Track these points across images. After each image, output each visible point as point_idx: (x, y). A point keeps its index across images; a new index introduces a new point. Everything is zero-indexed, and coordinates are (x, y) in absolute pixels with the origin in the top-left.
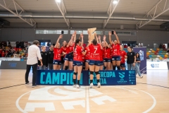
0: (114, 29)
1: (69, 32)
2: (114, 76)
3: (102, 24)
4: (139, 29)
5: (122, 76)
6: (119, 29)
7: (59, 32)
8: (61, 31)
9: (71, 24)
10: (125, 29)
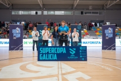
0: (84, 9)
1: (42, 13)
2: (65, 51)
3: (73, 5)
4: (107, 9)
5: (73, 52)
6: (88, 9)
7: (33, 13)
8: (35, 12)
9: (44, 5)
10: (93, 9)
